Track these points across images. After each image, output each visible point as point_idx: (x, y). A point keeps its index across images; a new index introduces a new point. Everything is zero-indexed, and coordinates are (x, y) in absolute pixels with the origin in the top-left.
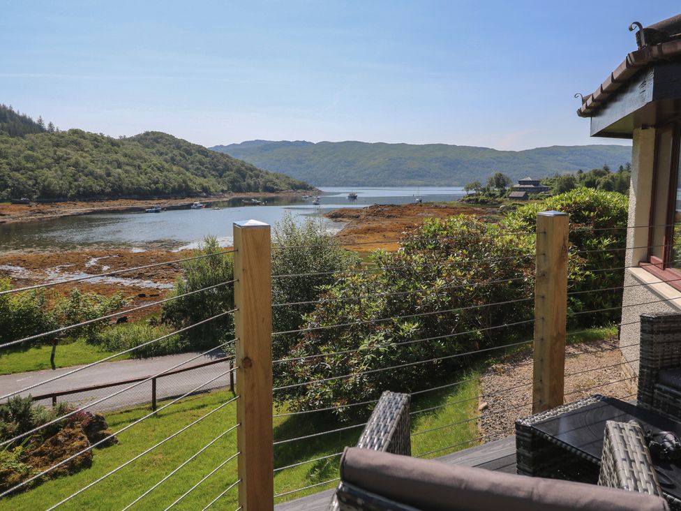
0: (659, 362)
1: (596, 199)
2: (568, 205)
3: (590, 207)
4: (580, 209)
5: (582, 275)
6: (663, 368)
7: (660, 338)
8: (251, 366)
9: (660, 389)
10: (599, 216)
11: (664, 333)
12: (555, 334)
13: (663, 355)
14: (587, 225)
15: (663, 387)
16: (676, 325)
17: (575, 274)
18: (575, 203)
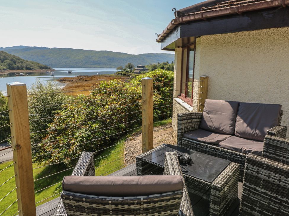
0: (184, 130)
1: (164, 73)
2: (154, 76)
3: (162, 77)
4: (158, 77)
5: (160, 101)
6: (184, 132)
7: (183, 122)
8: (20, 148)
9: (184, 139)
10: (165, 79)
11: (185, 120)
12: (149, 124)
13: (185, 128)
14: (161, 83)
15: (185, 139)
16: (188, 117)
17: (157, 101)
18: (157, 75)
